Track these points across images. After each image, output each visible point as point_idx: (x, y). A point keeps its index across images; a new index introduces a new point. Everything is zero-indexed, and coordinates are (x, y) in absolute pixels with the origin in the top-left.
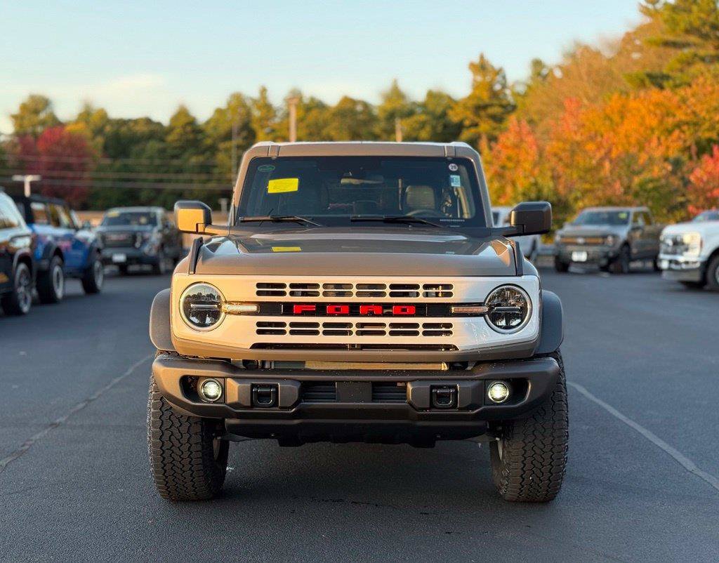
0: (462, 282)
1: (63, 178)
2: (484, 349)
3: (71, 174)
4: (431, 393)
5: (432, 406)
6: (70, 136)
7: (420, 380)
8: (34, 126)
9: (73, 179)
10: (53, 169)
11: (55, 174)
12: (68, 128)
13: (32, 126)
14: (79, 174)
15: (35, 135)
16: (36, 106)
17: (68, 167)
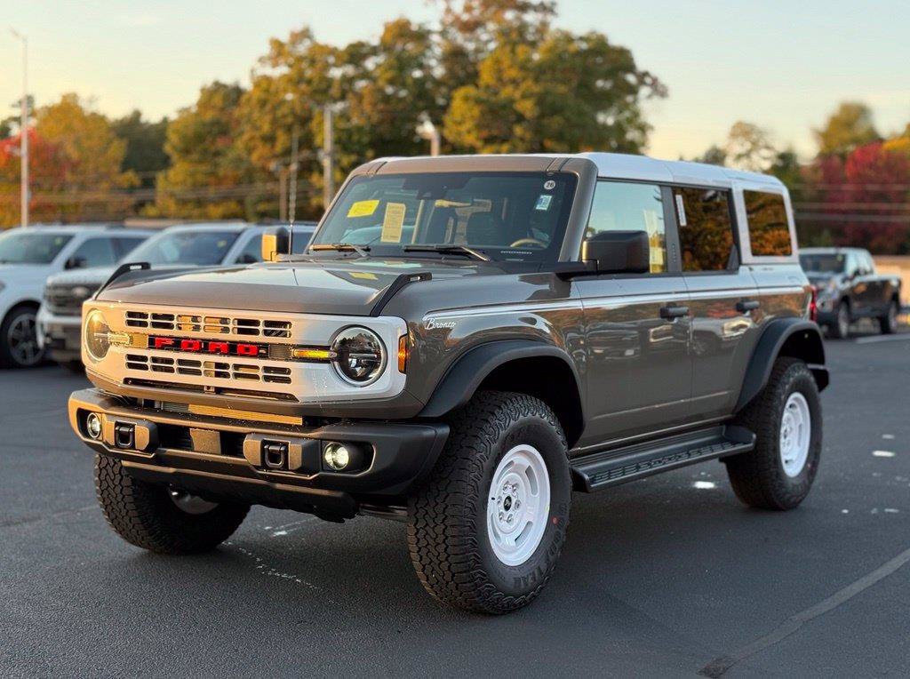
0: (299, 320)
1: (876, 212)
2: (327, 403)
3: (886, 206)
4: (263, 451)
5: (264, 466)
6: (889, 153)
7: (257, 433)
8: (844, 143)
9: (888, 213)
10: (862, 200)
11: (864, 206)
12: (886, 146)
13: (842, 145)
14: (895, 206)
15: (843, 157)
16: (850, 118)
17: (881, 197)
